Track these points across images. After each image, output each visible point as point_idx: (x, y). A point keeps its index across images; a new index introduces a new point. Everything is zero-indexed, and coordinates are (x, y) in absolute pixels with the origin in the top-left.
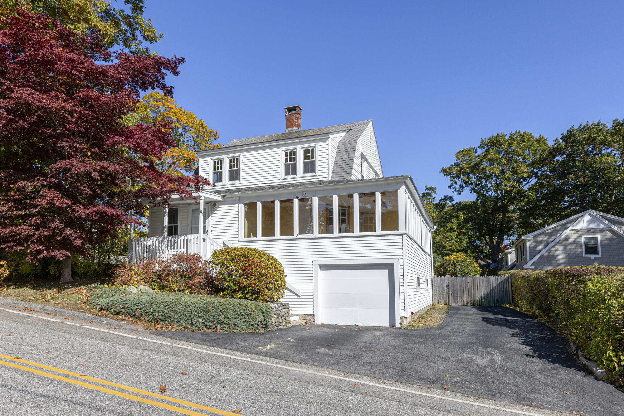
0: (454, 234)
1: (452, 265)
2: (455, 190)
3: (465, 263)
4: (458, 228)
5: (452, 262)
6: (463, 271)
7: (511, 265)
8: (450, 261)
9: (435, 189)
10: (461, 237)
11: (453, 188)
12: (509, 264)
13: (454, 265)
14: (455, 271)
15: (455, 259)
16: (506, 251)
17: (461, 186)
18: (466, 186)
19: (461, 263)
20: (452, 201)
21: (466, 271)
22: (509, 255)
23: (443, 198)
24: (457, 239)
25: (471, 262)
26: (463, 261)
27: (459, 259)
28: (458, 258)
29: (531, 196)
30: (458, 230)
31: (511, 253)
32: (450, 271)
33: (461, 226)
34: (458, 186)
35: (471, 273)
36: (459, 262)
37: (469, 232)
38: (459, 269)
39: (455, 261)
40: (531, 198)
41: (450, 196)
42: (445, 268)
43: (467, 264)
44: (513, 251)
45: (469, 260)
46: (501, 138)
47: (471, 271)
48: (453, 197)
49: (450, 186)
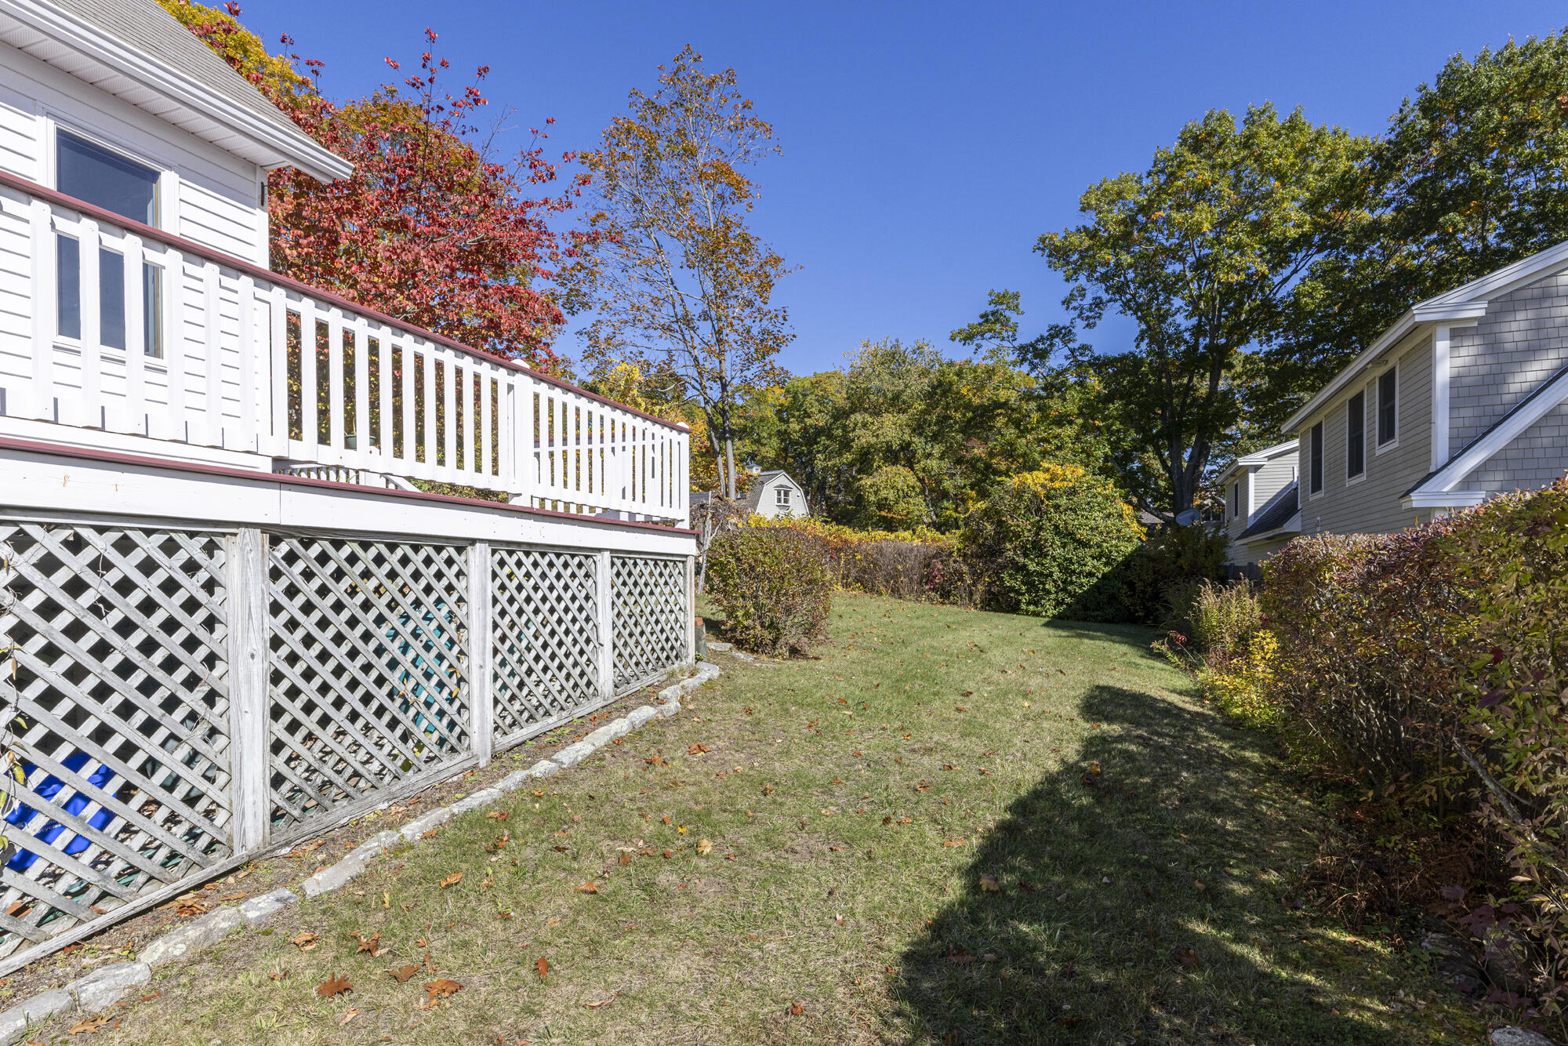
0: (1069, 431)
1: (1028, 509)
2: (1080, 316)
3: (1081, 498)
4: (1081, 414)
5: (1026, 496)
6: (1071, 535)
7: (1256, 514)
8: (1019, 494)
9: (1016, 296)
10: (1089, 438)
11: (1075, 308)
12: (1251, 511)
13: (1039, 510)
14: (1037, 534)
15: (1043, 486)
16: (1243, 461)
17: (1098, 303)
18: (1110, 300)
19: (1063, 501)
20: (1070, 340)
21: (1083, 534)
22: (1252, 476)
23: (1046, 334)
24: (1078, 446)
25: (1106, 498)
26: (1072, 492)
27: (1057, 485)
28: (1052, 480)
29: (1310, 295)
30: (1080, 421)
31: (1261, 467)
32: (1020, 536)
33: (1091, 408)
34: (1087, 301)
35: (1104, 541)
36: (1055, 497)
37: (1112, 425)
38: (1056, 527)
39: (1042, 492)
40: (1307, 304)
41: (1064, 328)
42: (1000, 523)
43: (1088, 503)
44: (1270, 458)
45: (1099, 490)
46: (1220, 126)
47: (1101, 533)
48: (1074, 331)
49: (1066, 302)
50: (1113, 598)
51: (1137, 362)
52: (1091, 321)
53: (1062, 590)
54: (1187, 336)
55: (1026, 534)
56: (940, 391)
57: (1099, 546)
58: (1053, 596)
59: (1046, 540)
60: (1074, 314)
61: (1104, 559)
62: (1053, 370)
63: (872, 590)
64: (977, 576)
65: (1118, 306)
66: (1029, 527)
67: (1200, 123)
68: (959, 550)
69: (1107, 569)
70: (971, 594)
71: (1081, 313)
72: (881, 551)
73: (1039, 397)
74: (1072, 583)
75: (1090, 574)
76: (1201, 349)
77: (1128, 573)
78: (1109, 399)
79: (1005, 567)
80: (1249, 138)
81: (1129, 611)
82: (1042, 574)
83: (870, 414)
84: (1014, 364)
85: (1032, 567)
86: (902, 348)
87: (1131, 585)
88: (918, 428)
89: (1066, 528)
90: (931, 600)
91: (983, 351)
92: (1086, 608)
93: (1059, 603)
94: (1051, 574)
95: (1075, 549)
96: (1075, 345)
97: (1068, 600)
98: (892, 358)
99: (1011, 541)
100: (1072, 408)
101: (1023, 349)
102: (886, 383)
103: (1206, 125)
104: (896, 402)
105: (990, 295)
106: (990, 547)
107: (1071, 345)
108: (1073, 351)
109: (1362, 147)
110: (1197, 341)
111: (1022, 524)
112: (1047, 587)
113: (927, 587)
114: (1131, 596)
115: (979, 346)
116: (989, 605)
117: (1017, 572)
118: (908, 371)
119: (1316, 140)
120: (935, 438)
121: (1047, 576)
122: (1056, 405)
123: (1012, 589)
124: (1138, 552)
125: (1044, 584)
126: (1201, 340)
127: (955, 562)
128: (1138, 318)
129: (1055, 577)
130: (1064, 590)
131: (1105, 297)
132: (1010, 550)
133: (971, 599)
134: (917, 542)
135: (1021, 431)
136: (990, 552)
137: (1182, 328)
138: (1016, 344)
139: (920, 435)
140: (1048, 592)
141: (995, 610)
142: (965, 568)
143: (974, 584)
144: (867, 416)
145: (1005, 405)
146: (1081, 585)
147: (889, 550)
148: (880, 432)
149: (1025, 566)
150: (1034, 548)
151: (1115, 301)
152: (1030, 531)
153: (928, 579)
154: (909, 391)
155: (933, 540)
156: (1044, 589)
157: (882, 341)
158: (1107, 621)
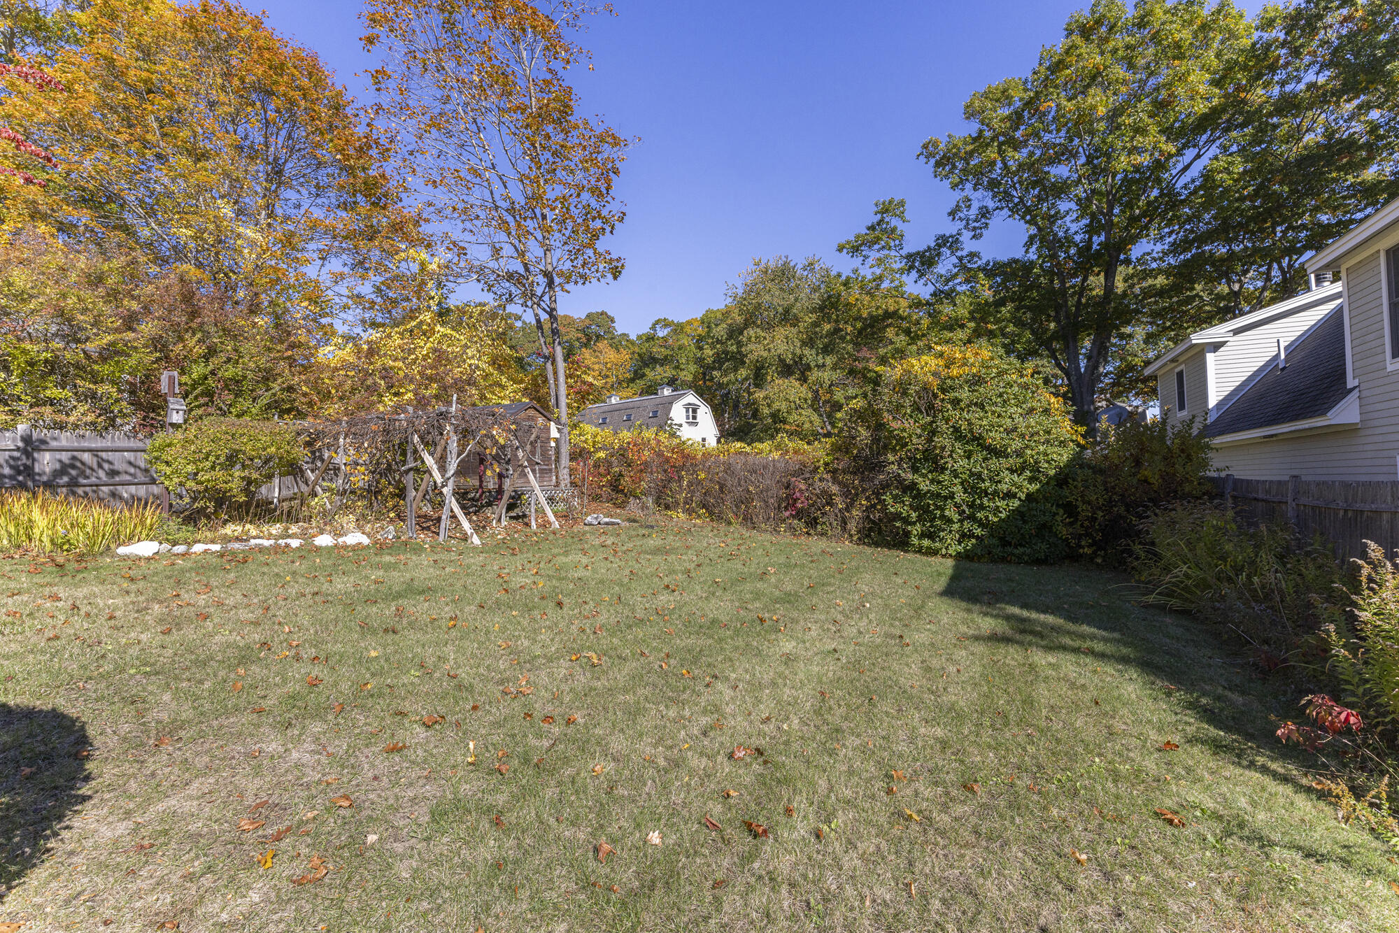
1: (916, 406)
2: (966, 227)
3: (989, 390)
4: (972, 319)
5: (913, 389)
6: (978, 440)
8: (902, 387)
9: (902, 204)
11: (961, 219)
12: (1212, 402)
13: (930, 407)
14: (930, 440)
15: (936, 374)
16: (1198, 338)
17: (985, 213)
18: (997, 208)
19: (964, 394)
20: (957, 250)
21: (995, 438)
22: (1210, 357)
23: (933, 244)
25: (1025, 387)
26: (976, 381)
27: (955, 372)
29: (1226, 171)
30: (972, 324)
31: (1223, 344)
32: (906, 444)
33: (982, 312)
34: (973, 212)
35: (1027, 447)
36: (952, 388)
37: (1006, 327)
38: (956, 430)
39: (935, 383)
40: (1223, 181)
41: (951, 236)
42: (880, 426)
43: (1001, 395)
44: (1237, 332)
45: (1014, 377)
46: (1110, 11)
47: (1023, 436)
48: (961, 239)
49: (952, 214)
50: (1044, 529)
51: (1027, 267)
52: (978, 231)
53: (968, 518)
54: (1078, 238)
55: (915, 441)
56: (830, 305)
57: (1019, 454)
58: (956, 526)
59: (943, 448)
60: (960, 225)
61: (1028, 473)
62: (941, 276)
63: (720, 518)
64: (851, 497)
65: (1006, 212)
66: (919, 431)
67: (1087, 12)
68: (826, 464)
69: (1034, 487)
70: (844, 522)
71: (968, 224)
72: (728, 468)
73: (928, 304)
74: (982, 507)
75: (1009, 495)
76: (1095, 247)
77: (1066, 492)
78: (1001, 303)
79: (888, 486)
80: (1142, 18)
81: (1068, 545)
82: (938, 495)
83: (762, 329)
84: (901, 271)
85: (924, 485)
86: (792, 264)
87: (1070, 509)
88: (809, 342)
89: (971, 431)
90: (792, 529)
91: (870, 261)
92: (1004, 543)
93: (964, 536)
94: (952, 495)
95: (985, 459)
96: (964, 253)
97: (978, 532)
98: (783, 274)
99: (894, 450)
100: (963, 312)
101: (910, 257)
102: (775, 299)
103: (1093, 12)
104: (787, 317)
105: (876, 205)
106: (866, 459)
107: (959, 254)
108: (960, 259)
109: (1273, 14)
110: (1090, 238)
111: (907, 426)
112: (947, 513)
113: (787, 514)
114: (1071, 524)
115: (866, 257)
116: (868, 536)
117: (904, 492)
118: (797, 286)
119: (1219, 12)
120: (826, 350)
121: (946, 498)
122: (947, 309)
123: (897, 516)
124: (1077, 461)
125: (943, 510)
126: (1095, 238)
127: (821, 480)
128: (1027, 222)
129: (957, 500)
130: (972, 518)
131: (991, 204)
132: (893, 464)
133: (844, 529)
134: (776, 455)
135: (912, 338)
136: (868, 465)
137: (1072, 231)
138: (904, 252)
139: (812, 347)
140: (949, 521)
141: (877, 545)
142: (835, 489)
143: (847, 509)
144: (758, 330)
145: (894, 314)
146: (997, 510)
147: (738, 464)
148: (771, 346)
149: (914, 485)
150: (926, 460)
151: (1002, 209)
152: (920, 437)
153: (789, 501)
154: (798, 304)
155: (796, 452)
156: (943, 517)
157: (772, 260)
158: (1038, 562)
